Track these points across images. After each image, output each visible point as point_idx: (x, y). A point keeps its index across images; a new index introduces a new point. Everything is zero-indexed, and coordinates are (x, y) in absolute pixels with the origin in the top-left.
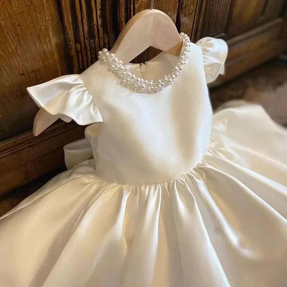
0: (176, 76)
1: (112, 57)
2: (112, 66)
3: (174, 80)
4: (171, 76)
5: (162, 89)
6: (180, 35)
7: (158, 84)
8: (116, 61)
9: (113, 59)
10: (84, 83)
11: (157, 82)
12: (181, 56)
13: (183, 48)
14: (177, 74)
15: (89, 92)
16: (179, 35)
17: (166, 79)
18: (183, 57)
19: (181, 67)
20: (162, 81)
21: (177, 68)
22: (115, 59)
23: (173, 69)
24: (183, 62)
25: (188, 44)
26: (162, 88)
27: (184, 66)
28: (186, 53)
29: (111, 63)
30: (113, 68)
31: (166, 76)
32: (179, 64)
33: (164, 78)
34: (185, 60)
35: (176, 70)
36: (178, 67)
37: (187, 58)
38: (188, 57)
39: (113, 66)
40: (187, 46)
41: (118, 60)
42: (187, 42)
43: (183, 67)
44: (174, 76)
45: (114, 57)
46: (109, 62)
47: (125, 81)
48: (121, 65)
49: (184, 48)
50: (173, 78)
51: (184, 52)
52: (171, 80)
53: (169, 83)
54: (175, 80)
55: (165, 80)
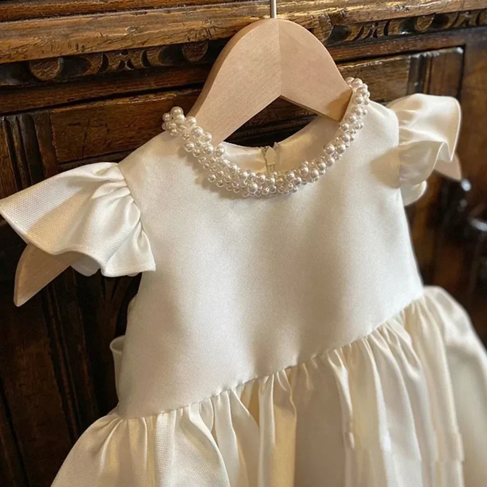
0: (329, 164)
1: (192, 124)
2: (188, 143)
3: (324, 172)
4: (318, 163)
5: (295, 191)
6: (346, 82)
7: (287, 180)
8: (198, 135)
9: (194, 129)
10: (125, 180)
11: (286, 177)
12: (345, 123)
13: (351, 106)
14: (333, 160)
15: (134, 201)
16: (344, 81)
17: (307, 169)
18: (347, 125)
19: (344, 147)
20: (297, 174)
21: (333, 148)
22: (196, 128)
23: (325, 150)
24: (348, 137)
25: (361, 98)
26: (295, 189)
27: (348, 144)
28: (355, 117)
29: (188, 138)
30: (191, 148)
31: (307, 163)
32: (338, 138)
33: (301, 167)
34: (352, 133)
35: (330, 152)
36: (335, 146)
37: (357, 128)
38: (360, 126)
39: (192, 145)
40: (359, 102)
41: (204, 131)
42: (361, 95)
43: (347, 147)
44: (324, 165)
45: (194, 126)
46: (183, 136)
47: (214, 176)
48: (209, 142)
49: (354, 106)
50: (322, 169)
51: (351, 116)
52: (317, 172)
53: (311, 178)
54: (326, 173)
55: (303, 172)
